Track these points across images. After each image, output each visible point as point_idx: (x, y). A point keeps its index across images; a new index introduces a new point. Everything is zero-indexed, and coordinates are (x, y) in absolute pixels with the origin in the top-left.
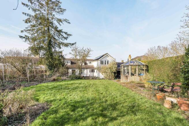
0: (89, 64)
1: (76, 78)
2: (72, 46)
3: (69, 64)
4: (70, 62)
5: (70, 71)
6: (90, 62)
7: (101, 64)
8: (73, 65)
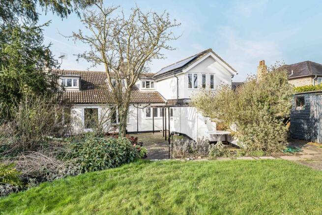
0: (142, 90)
1: (112, 155)
2: (85, 6)
3: (75, 89)
4: (78, 81)
5: (78, 112)
6: (145, 81)
7: (190, 87)
8: (90, 92)
